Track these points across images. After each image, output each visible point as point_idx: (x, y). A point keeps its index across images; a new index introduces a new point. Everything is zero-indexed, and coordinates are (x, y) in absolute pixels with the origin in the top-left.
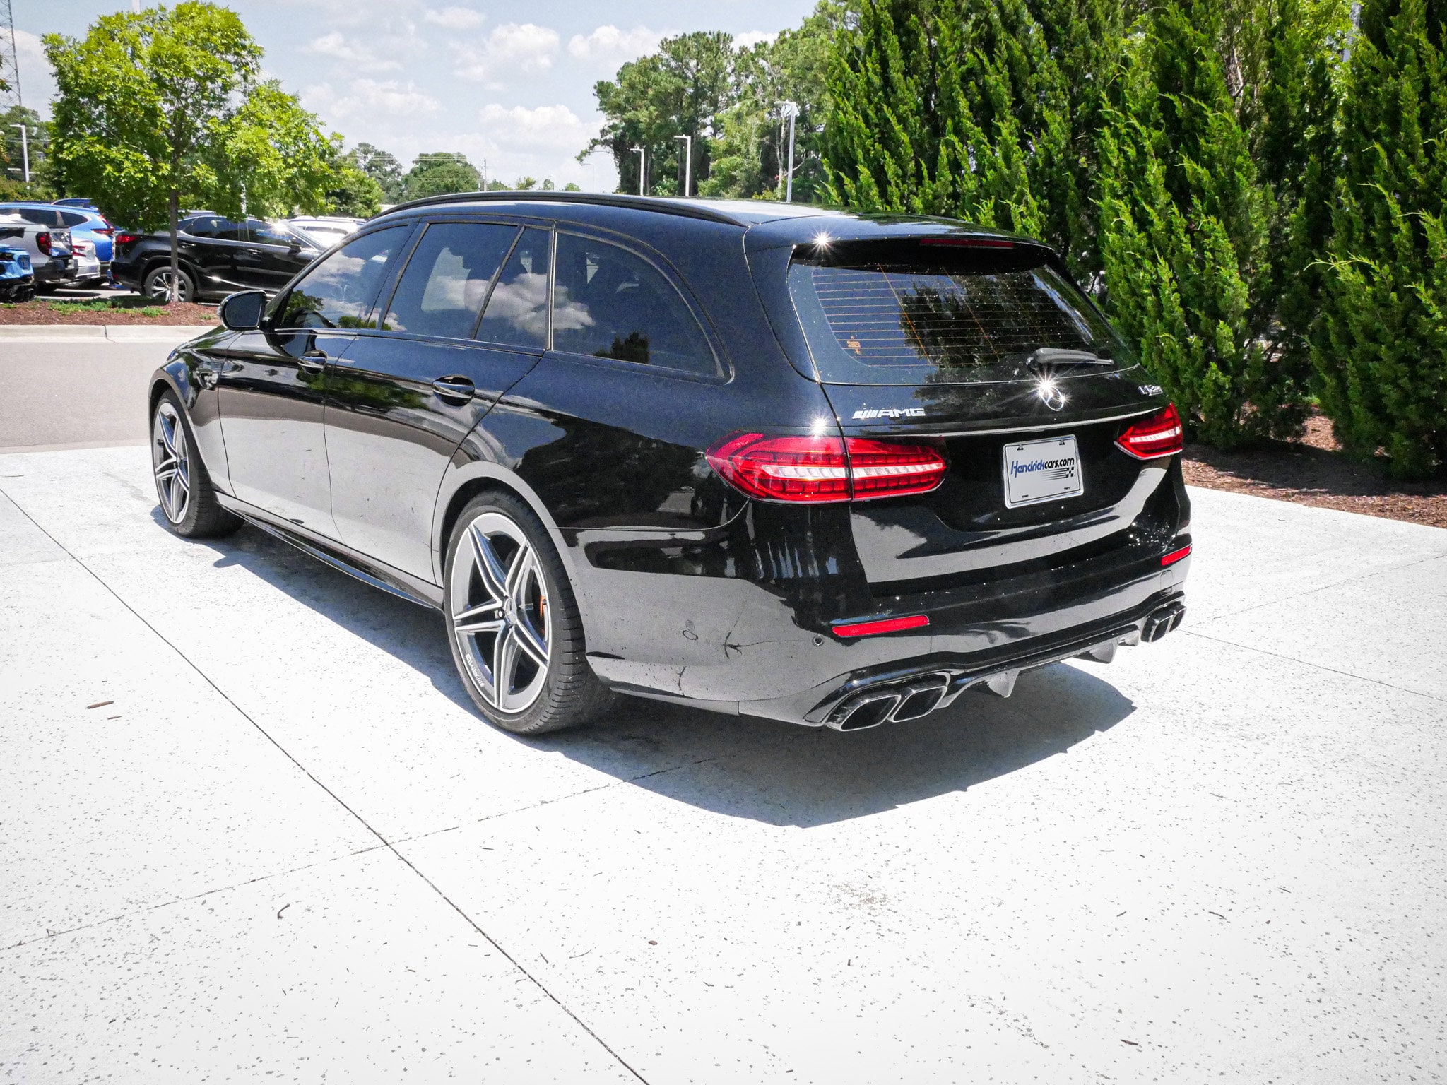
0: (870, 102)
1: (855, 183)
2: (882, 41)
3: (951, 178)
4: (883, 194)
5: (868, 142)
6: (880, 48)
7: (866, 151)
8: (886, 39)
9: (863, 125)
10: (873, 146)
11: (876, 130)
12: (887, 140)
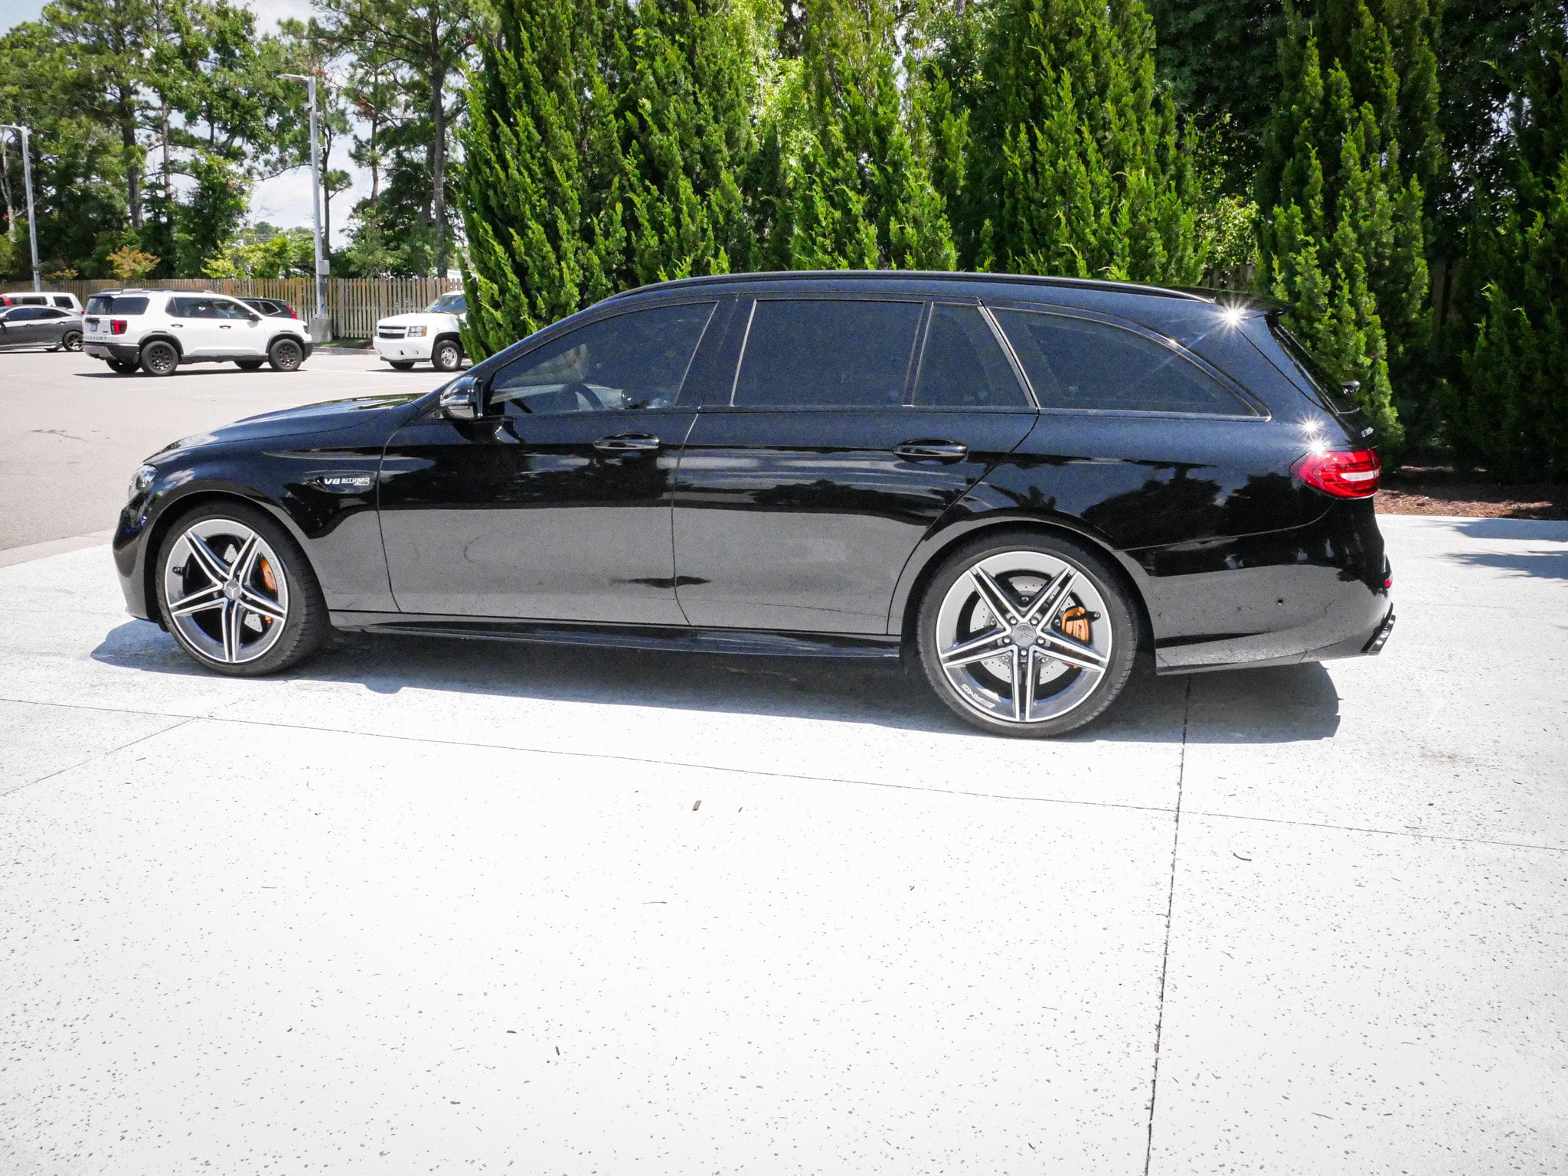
0: (533, 157)
1: (522, 238)
2: (532, 95)
3: (625, 234)
4: (556, 249)
5: (535, 198)
6: (530, 102)
7: (533, 207)
8: (536, 93)
9: (529, 180)
10: (539, 201)
11: (541, 185)
12: (554, 196)
